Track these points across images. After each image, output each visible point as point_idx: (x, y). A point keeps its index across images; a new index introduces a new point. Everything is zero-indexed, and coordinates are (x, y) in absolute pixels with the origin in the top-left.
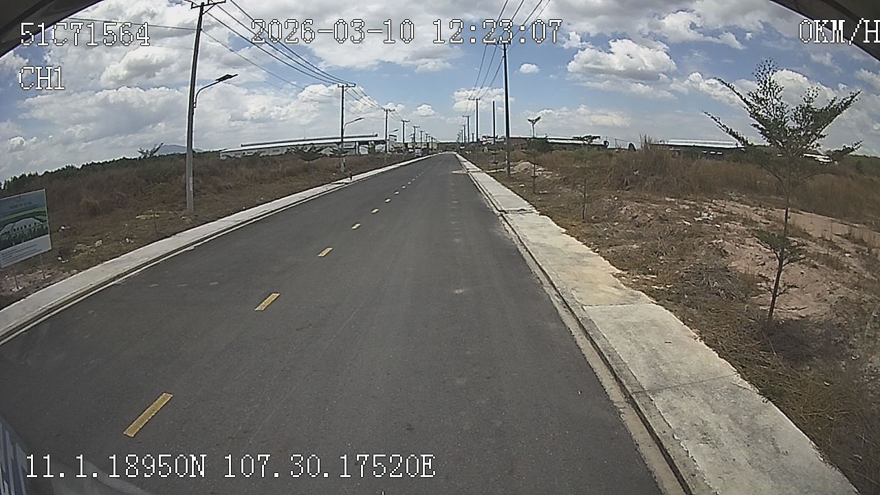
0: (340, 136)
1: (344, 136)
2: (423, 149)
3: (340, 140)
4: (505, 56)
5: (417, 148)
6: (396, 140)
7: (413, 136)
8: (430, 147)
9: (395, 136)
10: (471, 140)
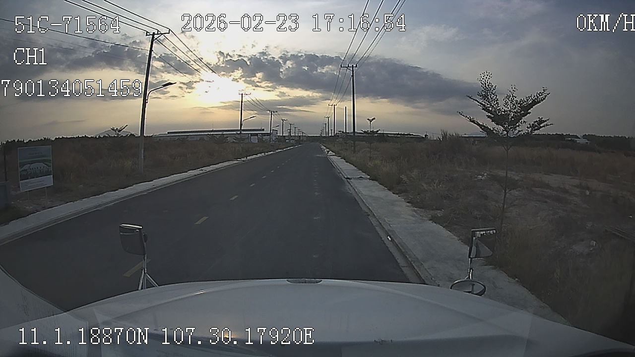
0: (239, 128)
1: (242, 128)
2: (296, 140)
3: (239, 132)
4: (353, 76)
5: (292, 139)
6: (277, 133)
7: (289, 131)
8: (301, 139)
9: (277, 131)
10: (331, 135)
